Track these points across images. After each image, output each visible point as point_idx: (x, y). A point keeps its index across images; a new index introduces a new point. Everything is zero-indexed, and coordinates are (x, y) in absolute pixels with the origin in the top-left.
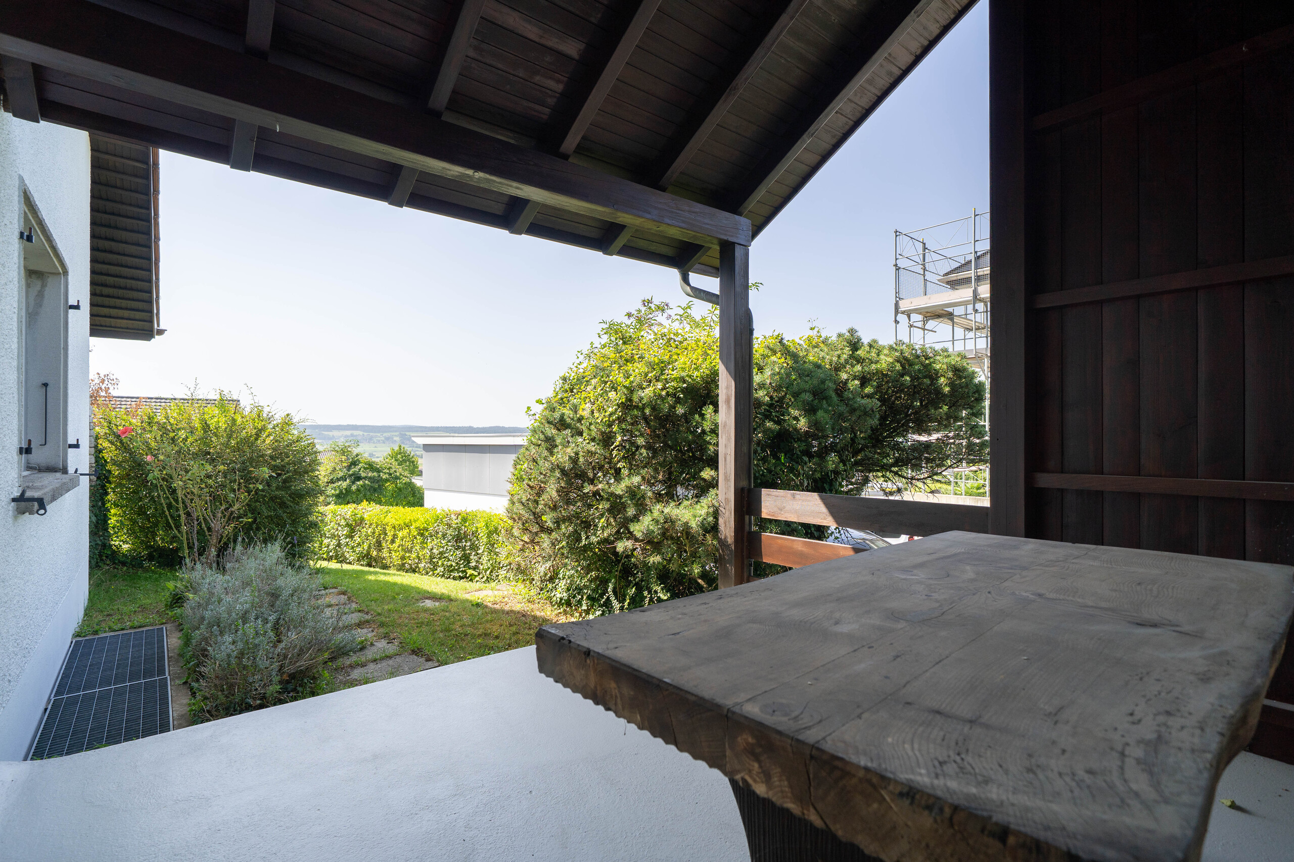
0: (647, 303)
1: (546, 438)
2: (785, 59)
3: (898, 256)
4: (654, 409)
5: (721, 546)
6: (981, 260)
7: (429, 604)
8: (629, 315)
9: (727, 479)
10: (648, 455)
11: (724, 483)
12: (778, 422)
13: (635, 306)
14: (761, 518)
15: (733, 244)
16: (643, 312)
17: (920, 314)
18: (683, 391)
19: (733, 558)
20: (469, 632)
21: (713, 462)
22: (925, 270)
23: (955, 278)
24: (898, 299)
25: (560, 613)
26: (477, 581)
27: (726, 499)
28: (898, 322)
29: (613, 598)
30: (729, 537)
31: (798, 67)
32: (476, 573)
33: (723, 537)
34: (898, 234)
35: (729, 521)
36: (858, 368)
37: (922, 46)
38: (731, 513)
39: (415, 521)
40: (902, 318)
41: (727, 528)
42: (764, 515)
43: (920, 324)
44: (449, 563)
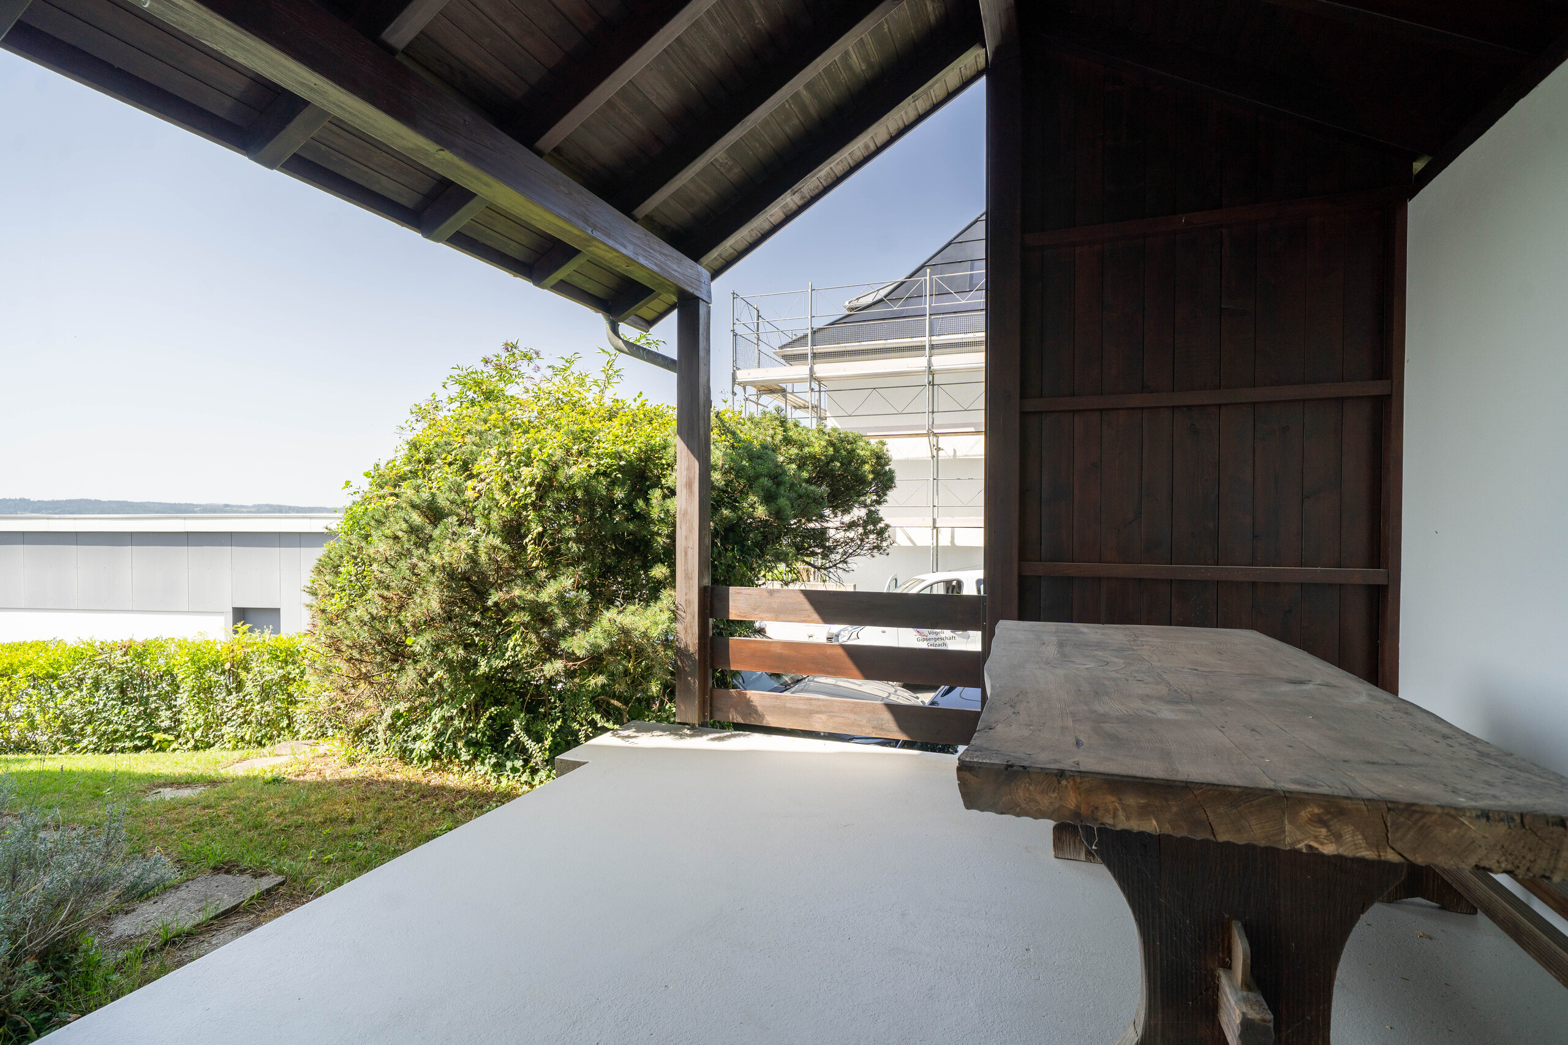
0: (509, 347)
1: (412, 528)
2: (790, 105)
3: (735, 321)
4: (587, 490)
5: (680, 657)
6: (817, 335)
7: (168, 794)
8: (486, 362)
9: (688, 577)
10: (579, 550)
11: (684, 581)
12: (734, 509)
13: (495, 349)
14: (729, 621)
15: (698, 298)
16: (503, 358)
17: (755, 387)
18: (620, 469)
19: (697, 669)
20: (300, 821)
21: (669, 556)
22: (758, 339)
23: (790, 353)
24: (735, 368)
25: (428, 770)
26: (174, 750)
27: (686, 601)
28: (736, 394)
29: (524, 738)
30: (691, 645)
31: (797, 117)
32: (171, 738)
33: (682, 646)
34: (735, 296)
35: (691, 627)
36: (794, 451)
37: (898, 129)
38: (694, 617)
39: (23, 665)
40: (738, 389)
41: (688, 635)
42: (732, 617)
43: (754, 398)
44: (111, 728)
